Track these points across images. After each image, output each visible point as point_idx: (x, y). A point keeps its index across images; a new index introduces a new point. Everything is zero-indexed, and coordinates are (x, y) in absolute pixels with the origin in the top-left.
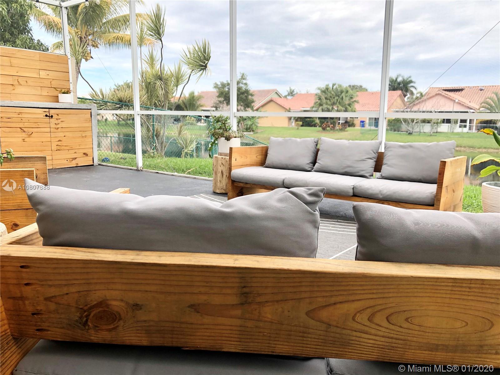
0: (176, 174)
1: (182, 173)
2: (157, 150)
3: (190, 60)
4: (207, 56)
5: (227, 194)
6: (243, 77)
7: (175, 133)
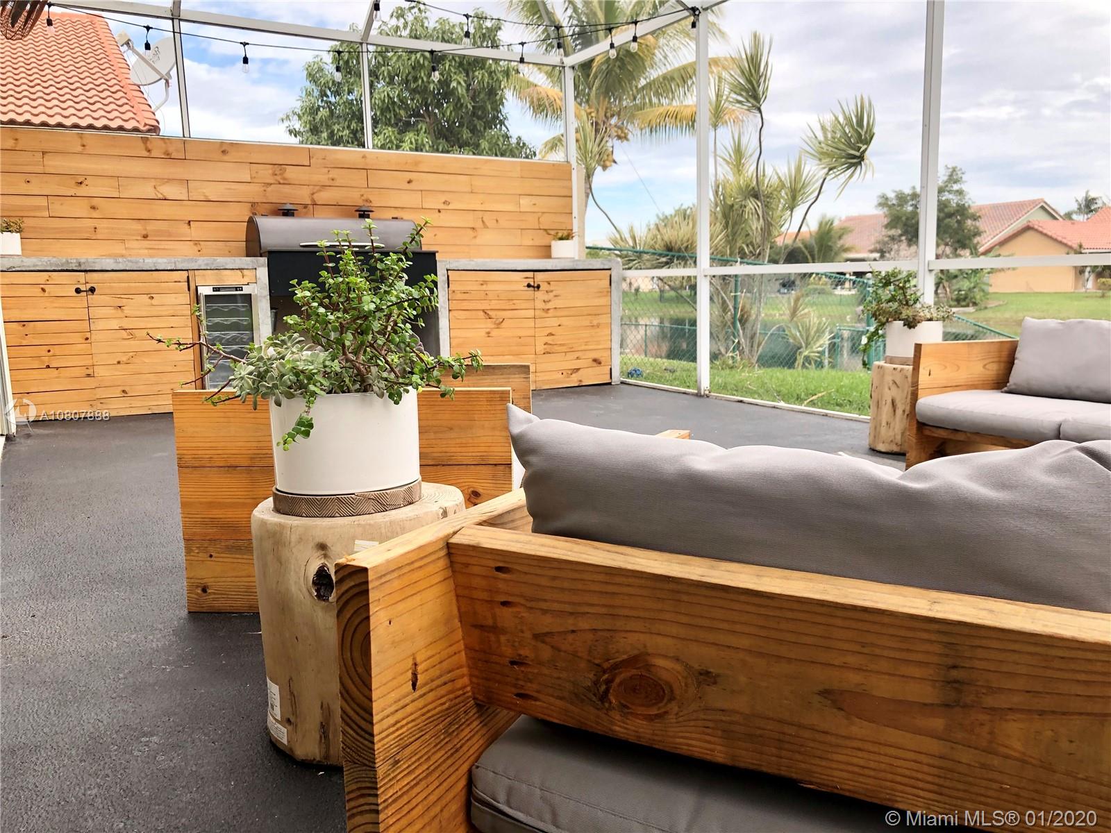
0: (782, 404)
1: (795, 404)
2: (742, 352)
3: (823, 145)
4: (866, 133)
5: (904, 454)
6: (954, 177)
7: (784, 314)
